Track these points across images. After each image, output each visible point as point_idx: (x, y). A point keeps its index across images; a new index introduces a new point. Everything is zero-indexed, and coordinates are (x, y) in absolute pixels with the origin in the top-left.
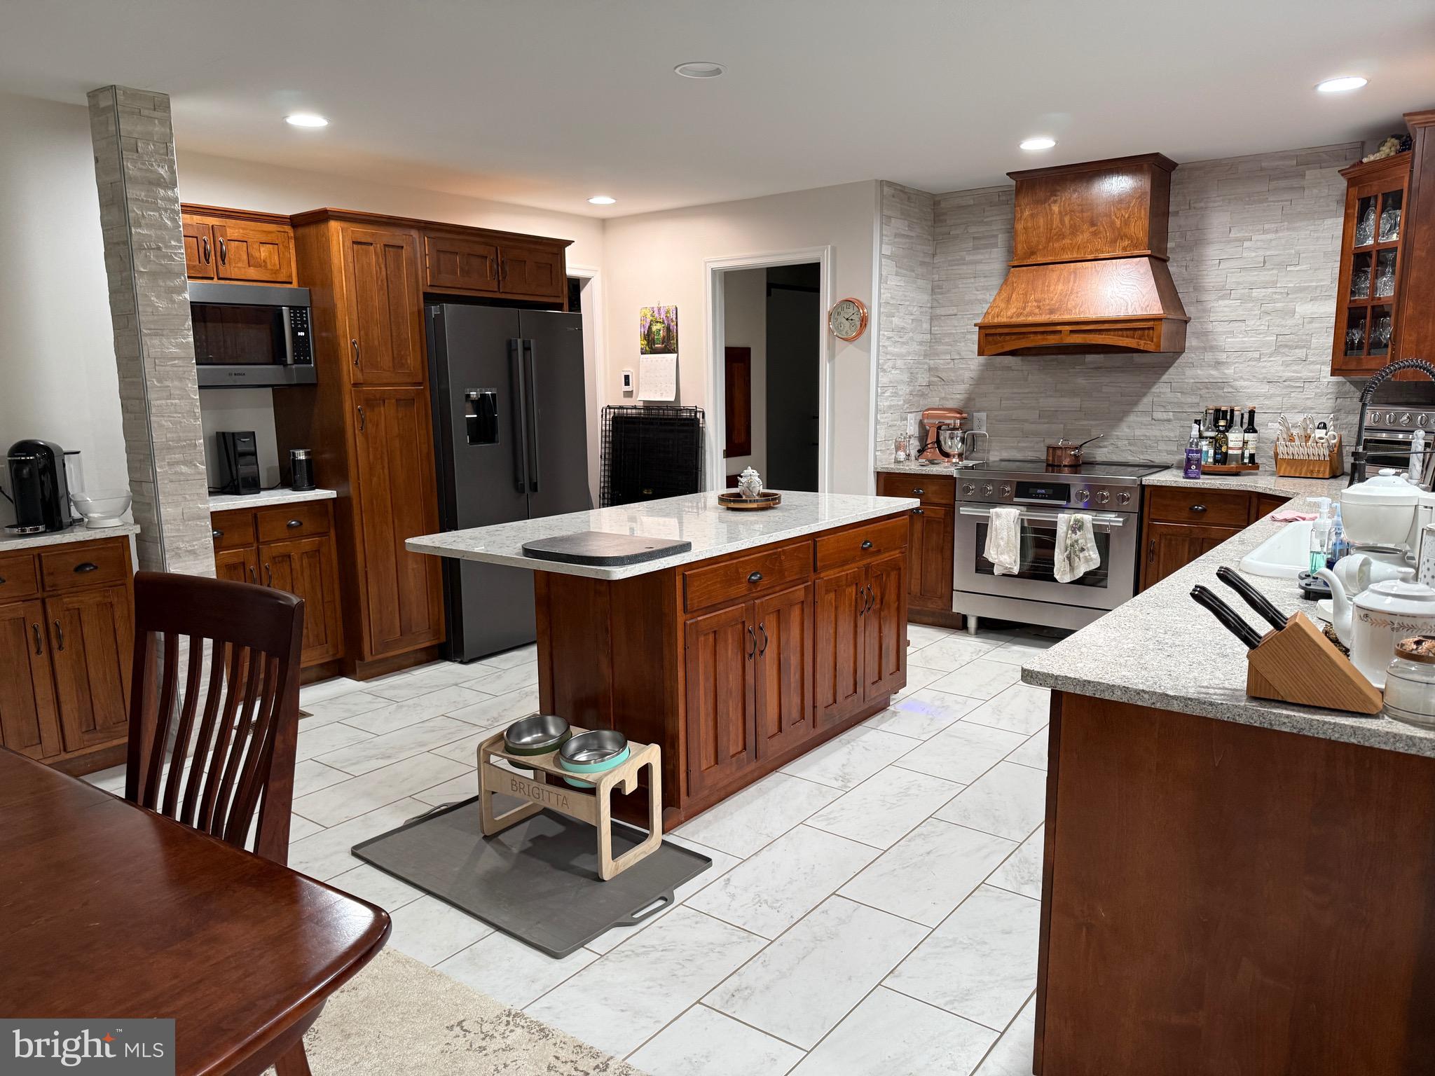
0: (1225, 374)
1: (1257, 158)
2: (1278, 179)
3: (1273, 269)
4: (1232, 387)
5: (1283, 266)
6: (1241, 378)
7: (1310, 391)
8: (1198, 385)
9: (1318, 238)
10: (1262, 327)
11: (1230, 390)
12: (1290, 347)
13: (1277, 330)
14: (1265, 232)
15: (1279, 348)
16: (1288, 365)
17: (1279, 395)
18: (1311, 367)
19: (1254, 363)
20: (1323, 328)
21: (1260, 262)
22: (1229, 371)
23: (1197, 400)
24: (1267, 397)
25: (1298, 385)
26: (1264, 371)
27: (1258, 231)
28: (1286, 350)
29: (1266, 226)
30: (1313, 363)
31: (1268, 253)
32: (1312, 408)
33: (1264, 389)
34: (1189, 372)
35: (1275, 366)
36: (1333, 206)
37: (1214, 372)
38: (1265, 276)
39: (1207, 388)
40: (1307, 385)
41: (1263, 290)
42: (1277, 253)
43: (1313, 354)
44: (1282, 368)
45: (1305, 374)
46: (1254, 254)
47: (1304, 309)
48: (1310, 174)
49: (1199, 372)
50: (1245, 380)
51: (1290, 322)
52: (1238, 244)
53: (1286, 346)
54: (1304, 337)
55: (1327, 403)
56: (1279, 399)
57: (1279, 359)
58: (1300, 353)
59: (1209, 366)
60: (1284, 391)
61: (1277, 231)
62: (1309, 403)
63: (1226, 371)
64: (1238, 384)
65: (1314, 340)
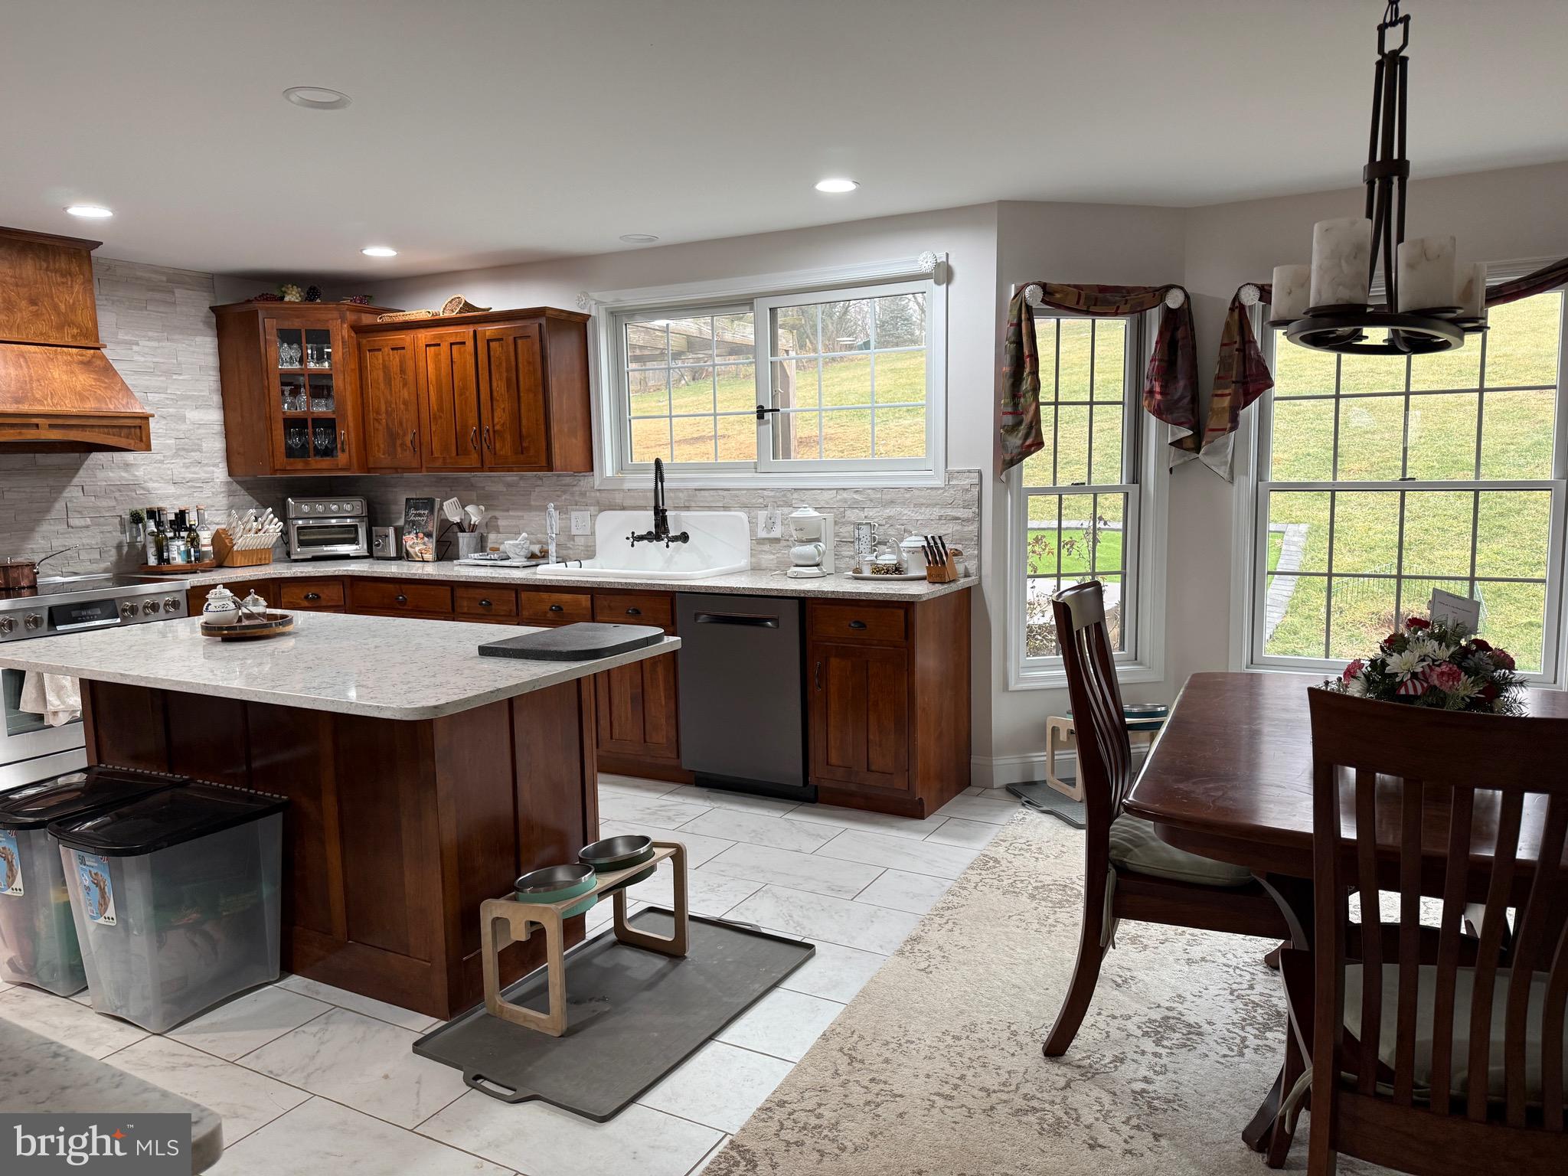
0: (136, 476)
1: (131, 265)
2: (153, 290)
3: (161, 375)
4: (143, 488)
5: (168, 373)
6: (151, 479)
7: (208, 491)
8: (112, 488)
9: (194, 352)
10: (161, 431)
11: (142, 492)
12: (187, 451)
13: (175, 434)
14: (150, 339)
15: (181, 451)
16: (188, 467)
17: (184, 496)
18: (206, 469)
19: (160, 465)
20: (208, 433)
21: (150, 368)
22: (140, 473)
23: (114, 503)
24: (178, 497)
25: (198, 485)
26: (169, 472)
27: (144, 337)
28: (182, 453)
29: (150, 334)
30: (207, 465)
31: (155, 360)
32: (213, 506)
33: (172, 490)
34: (101, 474)
35: (177, 468)
36: (201, 326)
37: (124, 474)
38: (155, 382)
39: (120, 491)
40: (204, 485)
41: (157, 395)
42: (162, 360)
43: (205, 457)
44: (183, 470)
45: (203, 475)
46: (143, 359)
47: (192, 415)
48: (179, 293)
49: (111, 474)
50: (154, 482)
51: (184, 427)
52: (128, 346)
53: (184, 449)
54: (196, 441)
55: (222, 501)
56: (186, 498)
57: (180, 461)
58: (196, 455)
59: (119, 468)
60: (188, 491)
61: (159, 341)
62: (209, 501)
63: (137, 473)
64: (150, 485)
65: (204, 445)
